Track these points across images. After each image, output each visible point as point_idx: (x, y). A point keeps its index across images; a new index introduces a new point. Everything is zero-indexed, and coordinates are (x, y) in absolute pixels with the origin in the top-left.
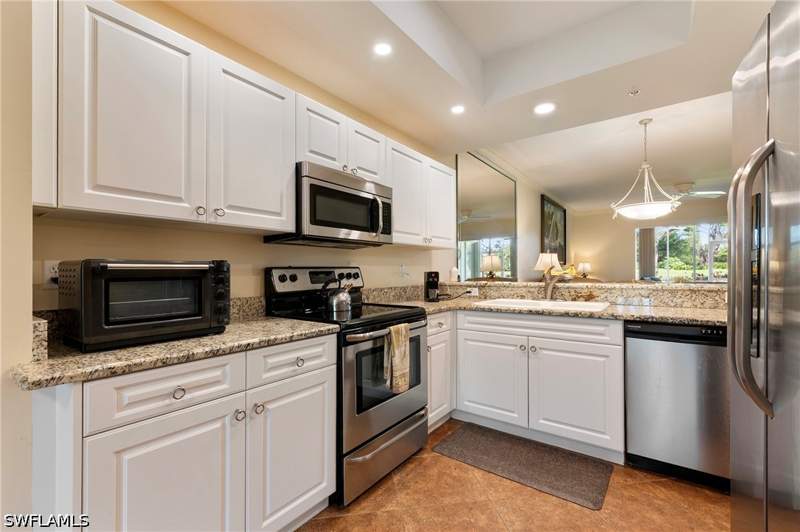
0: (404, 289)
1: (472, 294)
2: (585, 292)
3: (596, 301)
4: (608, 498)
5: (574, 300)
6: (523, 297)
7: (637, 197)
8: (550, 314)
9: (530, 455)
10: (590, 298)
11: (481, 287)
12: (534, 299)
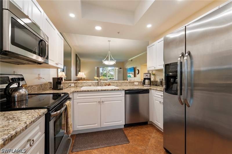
0: (41, 85)
1: (71, 86)
2: (108, 83)
3: (111, 86)
4: (128, 138)
5: (105, 86)
6: (90, 86)
7: (107, 59)
8: (108, 90)
9: (104, 136)
10: (109, 85)
11: (75, 83)
12: (94, 86)
